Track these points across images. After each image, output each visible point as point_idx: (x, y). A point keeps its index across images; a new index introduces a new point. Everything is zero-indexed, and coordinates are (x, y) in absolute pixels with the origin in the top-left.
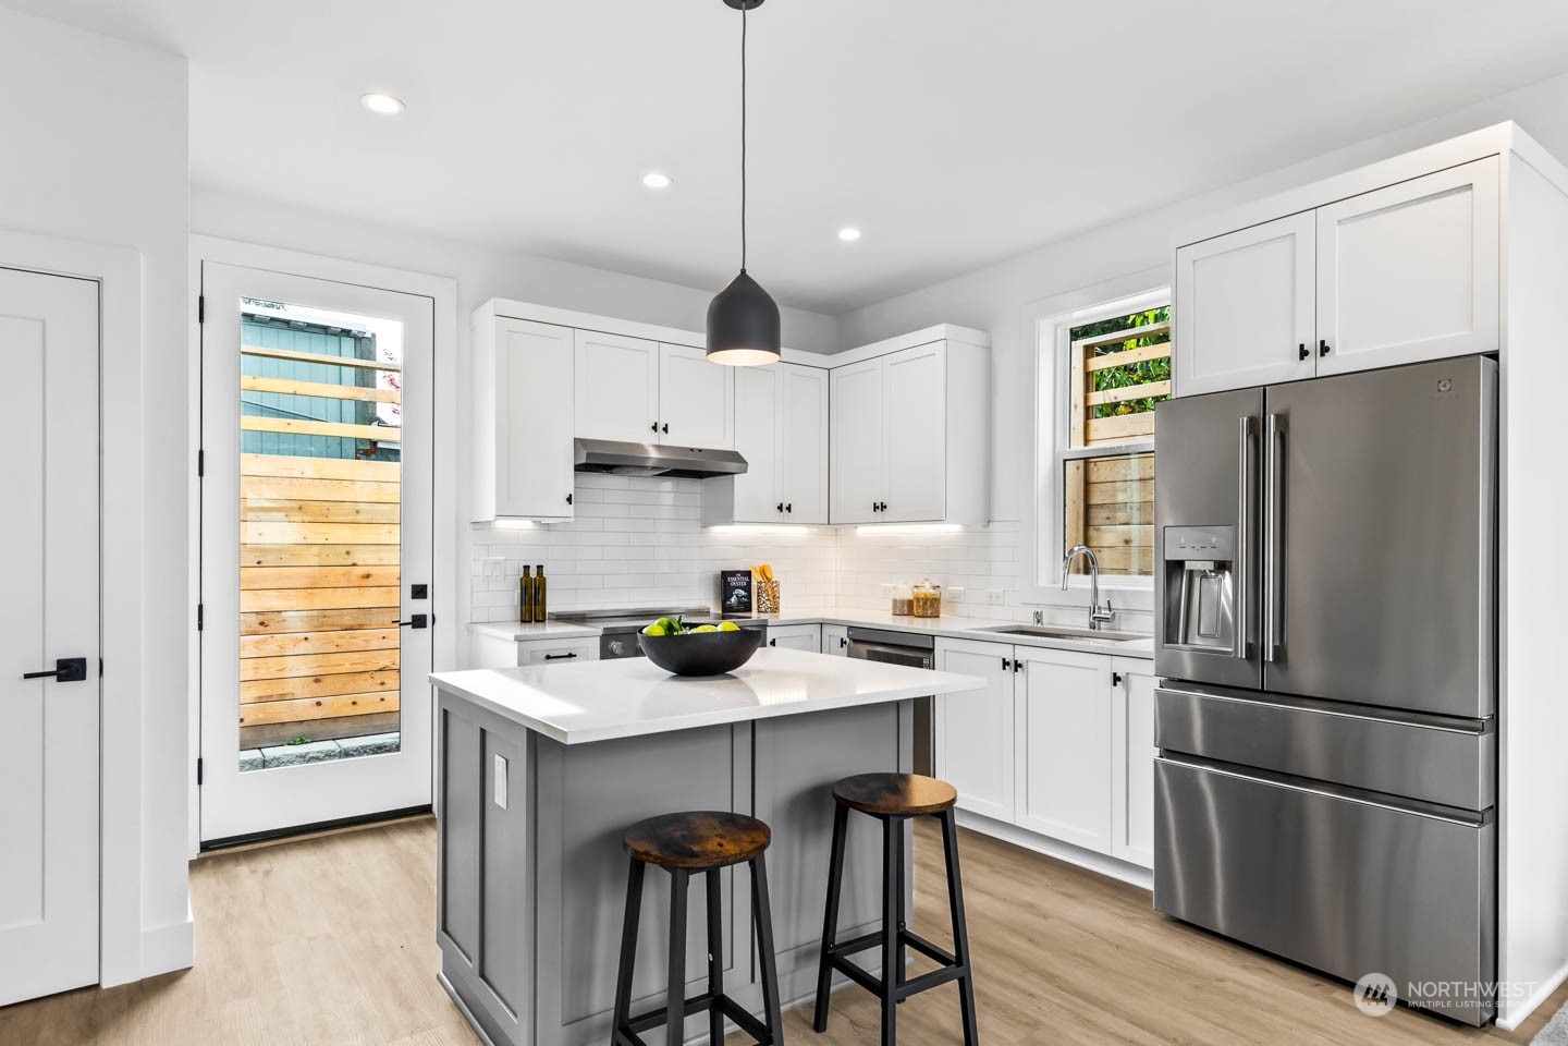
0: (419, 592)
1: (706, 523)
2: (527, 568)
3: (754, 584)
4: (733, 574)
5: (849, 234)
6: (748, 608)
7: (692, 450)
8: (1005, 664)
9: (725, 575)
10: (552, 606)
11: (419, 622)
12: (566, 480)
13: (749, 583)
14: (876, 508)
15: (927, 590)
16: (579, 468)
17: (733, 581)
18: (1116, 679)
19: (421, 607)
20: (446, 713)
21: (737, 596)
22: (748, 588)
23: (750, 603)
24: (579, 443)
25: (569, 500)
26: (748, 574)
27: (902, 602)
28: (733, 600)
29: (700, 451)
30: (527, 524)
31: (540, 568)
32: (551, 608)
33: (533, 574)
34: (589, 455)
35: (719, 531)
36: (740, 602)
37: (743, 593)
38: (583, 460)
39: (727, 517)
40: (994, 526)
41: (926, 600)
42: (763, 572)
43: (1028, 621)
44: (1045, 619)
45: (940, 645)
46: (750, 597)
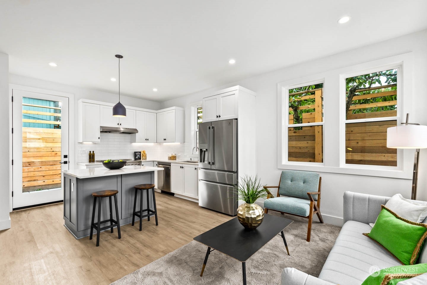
0: (66, 157)
1: (131, 142)
2: (90, 152)
3: (141, 154)
4: (137, 152)
5: (155, 90)
6: (140, 159)
7: (126, 128)
8: (181, 167)
9: (135, 152)
10: (96, 158)
11: (65, 162)
12: (98, 134)
13: (140, 154)
14: (164, 140)
15: (174, 155)
16: (101, 132)
17: (137, 154)
18: (195, 169)
19: (66, 160)
20: (65, 177)
22: (140, 155)
23: (141, 158)
24: (101, 127)
25: (99, 138)
26: (140, 152)
27: (170, 157)
28: (137, 157)
29: (128, 129)
30: (91, 143)
31: (93, 151)
32: (95, 160)
33: (92, 153)
34: (103, 130)
35: (134, 144)
37: (139, 156)
38: (102, 131)
39: (135, 142)
40: (185, 143)
41: (173, 157)
42: (144, 152)
43: (189, 160)
44: (192, 160)
45: (172, 164)
46: (141, 157)
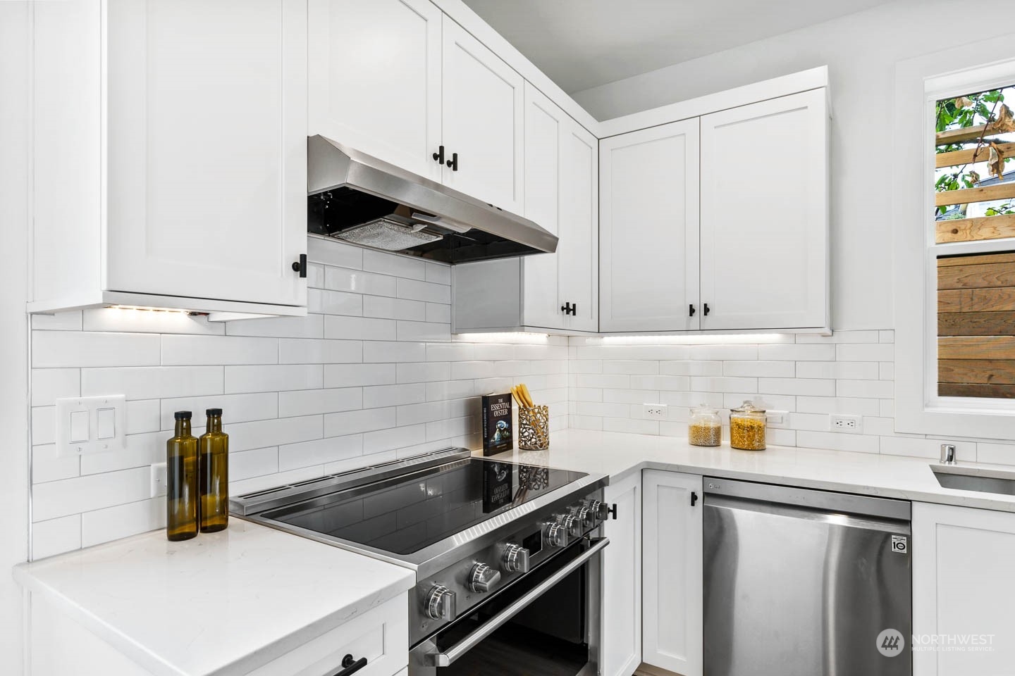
1: (457, 328)
2: (183, 418)
3: (514, 411)
4: (495, 399)
6: (509, 446)
9: (487, 401)
13: (510, 411)
14: (692, 311)
15: (746, 417)
17: (497, 409)
21: (500, 430)
22: (508, 418)
23: (511, 437)
25: (300, 267)
26: (508, 398)
27: (707, 429)
28: (496, 436)
33: (199, 428)
35: (477, 341)
36: (502, 438)
37: (504, 424)
41: (751, 429)
42: (521, 394)
46: (510, 429)
